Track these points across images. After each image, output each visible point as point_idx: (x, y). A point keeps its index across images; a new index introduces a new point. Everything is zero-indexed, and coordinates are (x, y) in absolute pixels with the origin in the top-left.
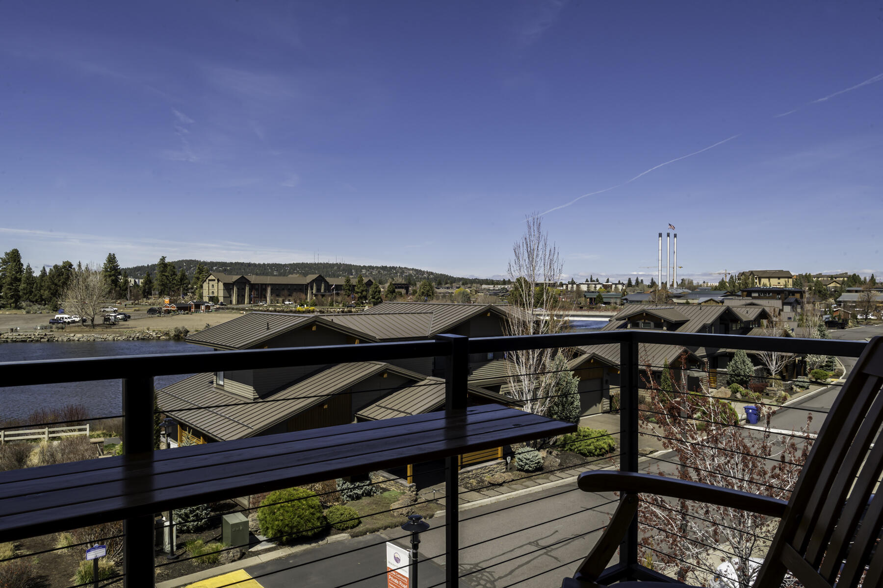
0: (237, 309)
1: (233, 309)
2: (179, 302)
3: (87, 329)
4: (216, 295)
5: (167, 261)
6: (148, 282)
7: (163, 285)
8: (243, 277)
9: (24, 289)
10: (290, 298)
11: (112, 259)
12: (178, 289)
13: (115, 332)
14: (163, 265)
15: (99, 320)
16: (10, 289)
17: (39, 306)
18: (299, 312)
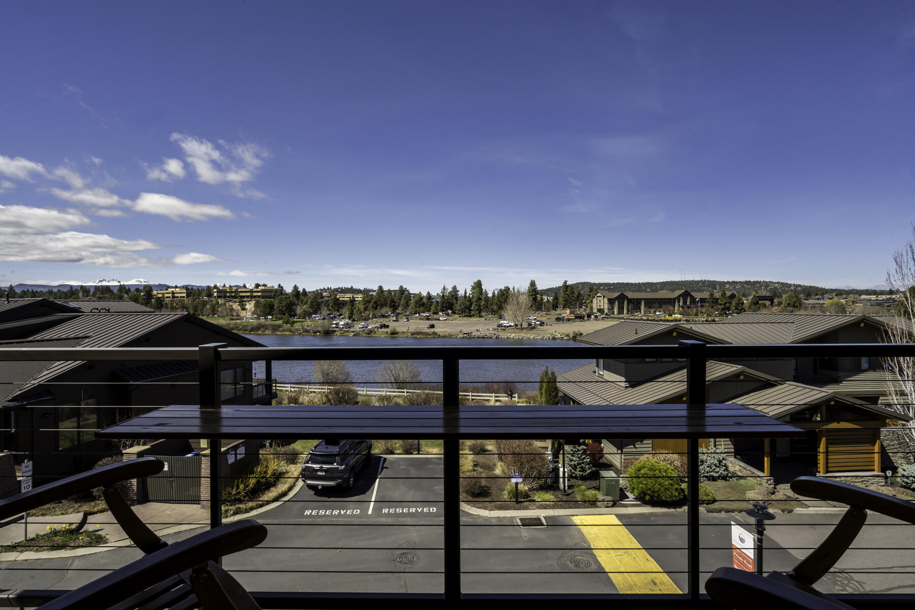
0: (617, 318)
1: (615, 318)
2: (576, 313)
3: (518, 331)
4: (602, 307)
5: (568, 283)
6: (556, 299)
7: (565, 301)
8: (622, 294)
9: (483, 305)
10: (661, 310)
11: (533, 284)
12: (576, 303)
13: (535, 334)
14: (566, 287)
15: (525, 325)
16: (476, 305)
17: (492, 316)
18: (668, 321)
